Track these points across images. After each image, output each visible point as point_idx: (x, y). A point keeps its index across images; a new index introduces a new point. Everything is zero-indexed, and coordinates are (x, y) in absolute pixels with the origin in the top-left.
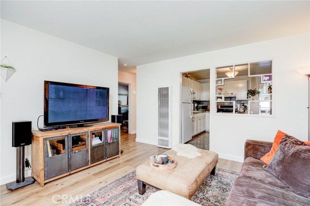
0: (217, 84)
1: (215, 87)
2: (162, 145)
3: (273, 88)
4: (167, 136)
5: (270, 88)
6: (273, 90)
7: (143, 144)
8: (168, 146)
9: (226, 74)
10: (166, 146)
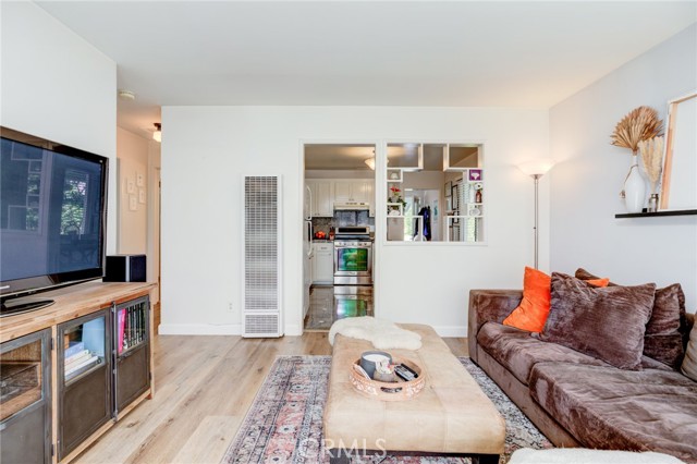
0: (389, 178)
1: (386, 184)
2: (259, 331)
3: (484, 193)
4: (273, 305)
5: (479, 193)
6: (484, 198)
7: (191, 337)
8: (276, 331)
9: (367, 162)
10: (270, 331)
